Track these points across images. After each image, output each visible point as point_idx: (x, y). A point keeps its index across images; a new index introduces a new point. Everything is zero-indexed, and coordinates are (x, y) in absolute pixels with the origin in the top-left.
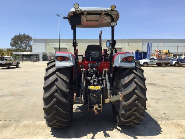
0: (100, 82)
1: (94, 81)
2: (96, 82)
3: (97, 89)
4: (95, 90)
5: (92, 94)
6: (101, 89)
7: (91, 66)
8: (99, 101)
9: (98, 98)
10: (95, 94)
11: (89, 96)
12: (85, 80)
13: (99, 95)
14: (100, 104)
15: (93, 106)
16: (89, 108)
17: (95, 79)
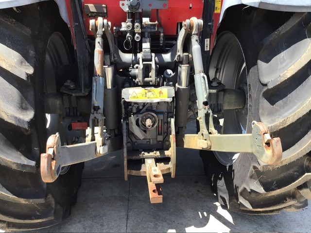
0: (169, 71)
1: (147, 70)
2: (153, 74)
3: (156, 100)
5: (140, 117)
6: (173, 98)
7: (131, 7)
8: (164, 139)
9: (160, 129)
10: (149, 119)
11: (127, 124)
12: (109, 66)
13: (166, 121)
14: (168, 149)
15: (142, 157)
16: (129, 168)
17: (151, 60)
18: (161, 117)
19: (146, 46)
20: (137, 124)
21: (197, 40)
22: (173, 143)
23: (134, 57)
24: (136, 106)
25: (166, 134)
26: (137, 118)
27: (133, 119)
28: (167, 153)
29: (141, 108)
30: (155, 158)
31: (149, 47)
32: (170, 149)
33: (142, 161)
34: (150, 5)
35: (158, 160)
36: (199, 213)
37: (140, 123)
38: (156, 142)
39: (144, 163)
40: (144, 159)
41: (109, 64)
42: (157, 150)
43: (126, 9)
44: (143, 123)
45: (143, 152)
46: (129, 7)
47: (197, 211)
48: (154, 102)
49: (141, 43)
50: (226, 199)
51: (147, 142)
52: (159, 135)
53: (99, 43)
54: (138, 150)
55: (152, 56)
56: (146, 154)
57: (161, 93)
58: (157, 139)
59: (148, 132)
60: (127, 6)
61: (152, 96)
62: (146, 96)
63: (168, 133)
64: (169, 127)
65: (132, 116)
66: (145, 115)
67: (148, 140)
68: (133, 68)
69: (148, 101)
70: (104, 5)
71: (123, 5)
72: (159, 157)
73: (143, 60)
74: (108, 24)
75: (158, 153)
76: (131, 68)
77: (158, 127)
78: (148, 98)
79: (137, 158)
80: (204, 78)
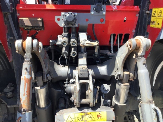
0: (106, 86)
6: (113, 121)
7: (67, 22)
12: (41, 87)
17: (88, 78)
19: (83, 61)
21: (144, 64)
23: (69, 71)
31: (86, 63)
34: (87, 20)
41: (42, 84)
43: (62, 24)
46: (65, 22)
49: (77, 59)
53: (26, 69)
55: (89, 74)
57: (99, 116)
60: (63, 21)
68: (69, 83)
70: (39, 19)
71: (59, 19)
73: (80, 79)
74: (38, 44)
76: (67, 82)
78: (86, 121)
80: (156, 110)
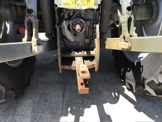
4: (80, 10)
5: (71, 22)
6: (99, 5)
8: (90, 42)
9: (87, 34)
10: (78, 25)
11: (61, 29)
13: (92, 27)
14: (93, 50)
15: (73, 56)
16: (62, 64)
18: (88, 23)
20: (69, 29)
22: (98, 45)
24: (67, 12)
25: (91, 38)
26: (69, 23)
27: (65, 24)
28: (92, 53)
29: (71, 14)
30: (82, 57)
32: (95, 49)
33: (73, 59)
35: (85, 58)
36: (112, 93)
37: (71, 28)
38: (83, 44)
39: (74, 60)
40: (74, 57)
42: (84, 50)
44: (74, 28)
45: (73, 52)
47: (111, 92)
48: (83, 9)
50: (133, 85)
51: (77, 44)
52: (86, 38)
54: (70, 50)
56: (76, 53)
57: (88, 1)
58: (84, 42)
59: (77, 36)
61: (81, 4)
62: (76, 4)
63: (94, 37)
64: (94, 32)
65: (64, 21)
66: (75, 21)
67: (77, 43)
69: (78, 8)
72: (86, 55)
75: (85, 53)
77: (85, 32)
78: (78, 5)
79: (69, 56)
